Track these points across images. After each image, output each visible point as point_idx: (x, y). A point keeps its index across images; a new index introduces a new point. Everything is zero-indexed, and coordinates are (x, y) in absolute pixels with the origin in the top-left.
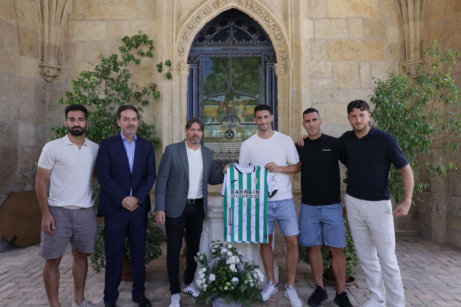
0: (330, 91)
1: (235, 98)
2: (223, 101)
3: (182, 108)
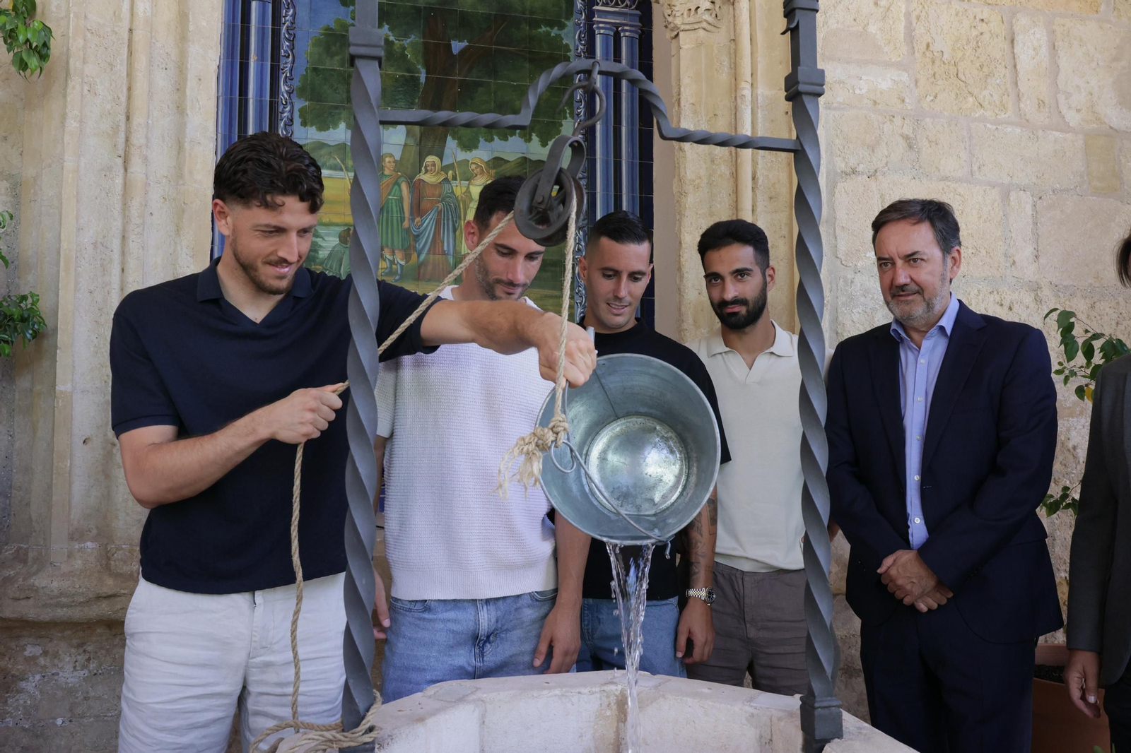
0: (905, 125)
1: (451, 143)
2: (398, 157)
3: (187, 146)
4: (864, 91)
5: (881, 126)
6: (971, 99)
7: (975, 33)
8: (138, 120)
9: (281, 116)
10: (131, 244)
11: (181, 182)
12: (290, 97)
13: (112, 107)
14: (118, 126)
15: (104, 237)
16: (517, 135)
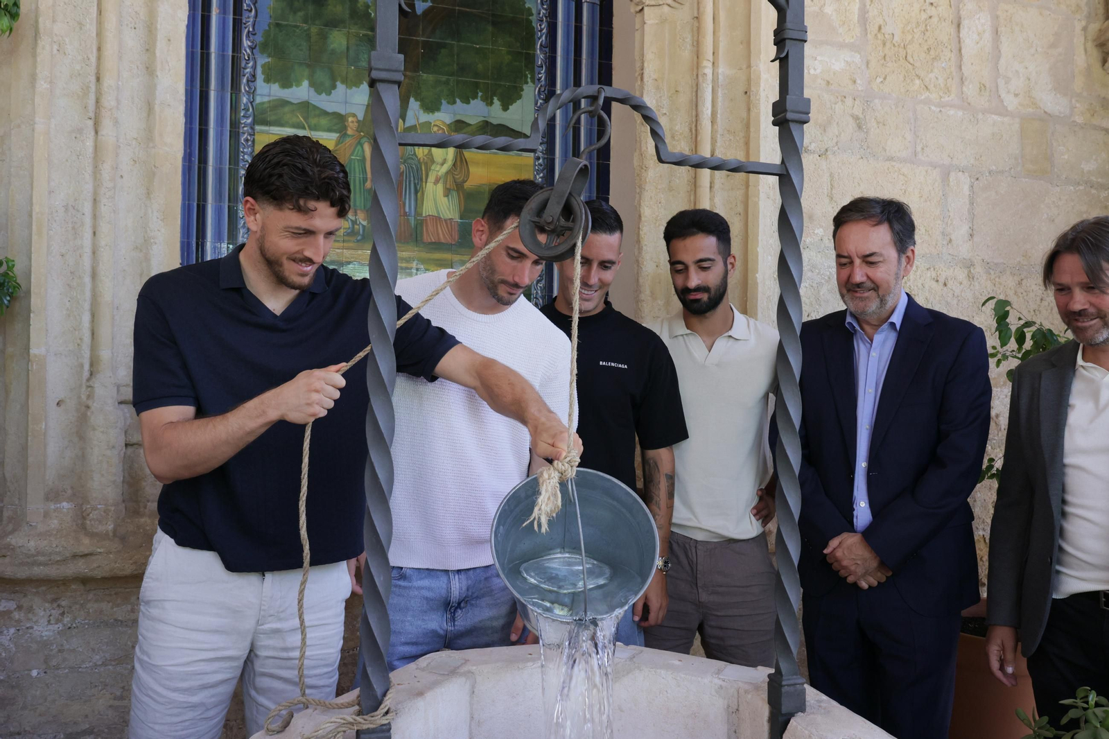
0: (856, 106)
1: (414, 105)
2: (361, 117)
3: (157, 108)
4: (818, 71)
5: (833, 106)
6: (917, 82)
7: (924, 16)
8: (108, 82)
9: (243, 72)
10: (102, 207)
11: (151, 145)
12: (252, 53)
13: (82, 67)
14: (88, 87)
15: (76, 200)
16: (479, 98)
